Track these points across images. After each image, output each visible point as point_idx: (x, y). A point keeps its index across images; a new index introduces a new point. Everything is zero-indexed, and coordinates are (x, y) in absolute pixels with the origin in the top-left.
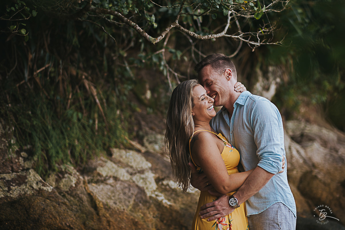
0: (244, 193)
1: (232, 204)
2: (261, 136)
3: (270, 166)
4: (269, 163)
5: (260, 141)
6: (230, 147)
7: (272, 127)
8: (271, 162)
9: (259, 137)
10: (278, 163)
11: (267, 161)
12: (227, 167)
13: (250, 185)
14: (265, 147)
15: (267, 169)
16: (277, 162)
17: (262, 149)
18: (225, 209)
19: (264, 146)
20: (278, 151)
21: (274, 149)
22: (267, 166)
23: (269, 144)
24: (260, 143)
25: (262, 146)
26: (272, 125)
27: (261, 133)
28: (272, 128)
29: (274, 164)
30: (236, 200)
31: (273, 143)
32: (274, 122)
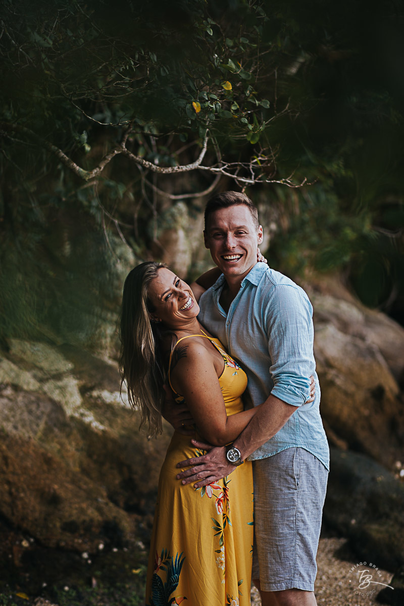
0: (250, 439)
1: (231, 459)
2: (280, 345)
3: (290, 394)
4: (289, 390)
5: (278, 353)
6: (233, 366)
7: (299, 332)
8: (293, 388)
9: (276, 345)
10: (304, 389)
11: (286, 386)
12: (225, 399)
13: (260, 425)
14: (285, 364)
15: (286, 399)
16: (302, 388)
17: (279, 367)
18: (223, 467)
19: (283, 362)
20: (304, 373)
21: (299, 368)
22: (285, 395)
23: (292, 359)
24: (277, 356)
25: (280, 362)
26: (299, 328)
27: (280, 340)
28: (299, 335)
29: (297, 391)
30: (238, 453)
31: (297, 359)
32: (302, 323)
